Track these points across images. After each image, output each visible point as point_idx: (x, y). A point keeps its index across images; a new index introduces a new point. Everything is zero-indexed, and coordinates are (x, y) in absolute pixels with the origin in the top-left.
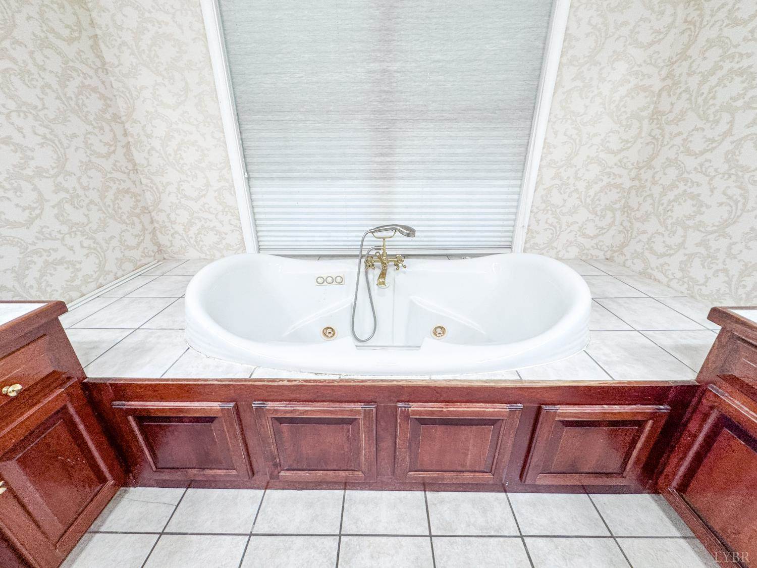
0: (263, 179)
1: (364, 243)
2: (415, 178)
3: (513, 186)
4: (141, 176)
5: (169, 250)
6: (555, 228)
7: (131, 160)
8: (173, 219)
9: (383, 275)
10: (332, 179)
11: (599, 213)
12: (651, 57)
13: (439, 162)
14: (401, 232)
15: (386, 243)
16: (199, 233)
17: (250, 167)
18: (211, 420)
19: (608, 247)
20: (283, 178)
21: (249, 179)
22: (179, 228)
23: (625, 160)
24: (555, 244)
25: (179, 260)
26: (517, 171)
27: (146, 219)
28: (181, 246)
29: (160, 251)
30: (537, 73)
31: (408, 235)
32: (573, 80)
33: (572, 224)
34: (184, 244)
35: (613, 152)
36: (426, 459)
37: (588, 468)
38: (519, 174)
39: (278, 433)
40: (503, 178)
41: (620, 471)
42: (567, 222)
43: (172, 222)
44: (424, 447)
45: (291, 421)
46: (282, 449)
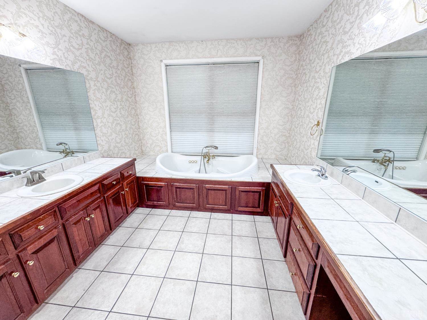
0: (175, 131)
1: (203, 151)
2: (221, 132)
3: (252, 135)
4: (140, 130)
5: (145, 152)
6: (266, 148)
7: (139, 126)
8: (147, 142)
9: (208, 160)
10: (196, 132)
11: (280, 144)
12: (287, 100)
13: (228, 127)
14: (214, 148)
15: (210, 152)
16: (155, 147)
17: (171, 128)
18: (162, 187)
19: (285, 155)
20: (181, 131)
21: (171, 131)
22: (149, 145)
23: (285, 128)
24: (267, 154)
25: (147, 155)
26: (252, 130)
27: (140, 142)
28: (149, 151)
29: (142, 152)
30: (255, 103)
31: (216, 149)
32: (265, 105)
33: (272, 147)
34: (149, 150)
35: (281, 125)
36: (210, 201)
37: (250, 205)
38: (253, 131)
39: (176, 191)
40: (248, 132)
41: (259, 207)
42: (270, 146)
43: (147, 143)
44: (210, 197)
45: (179, 188)
46: (177, 195)
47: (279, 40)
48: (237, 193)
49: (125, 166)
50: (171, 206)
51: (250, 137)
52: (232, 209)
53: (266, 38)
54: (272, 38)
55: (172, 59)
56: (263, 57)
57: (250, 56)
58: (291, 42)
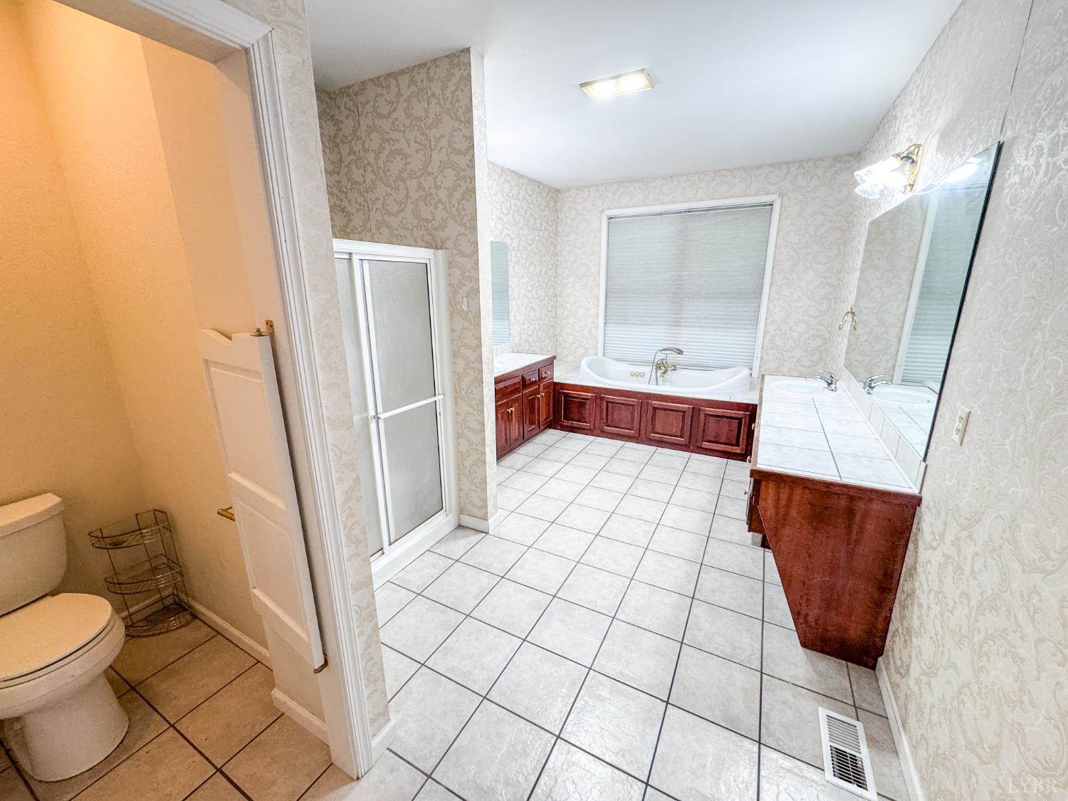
0: (613, 323)
1: (656, 357)
2: (694, 327)
3: (752, 333)
4: (558, 320)
7: (557, 313)
9: (665, 373)
11: (810, 352)
13: (706, 318)
14: (676, 352)
15: (668, 358)
16: (576, 348)
17: (607, 318)
18: (587, 399)
20: (622, 323)
21: (605, 323)
25: (563, 361)
28: (566, 354)
30: (762, 276)
31: (679, 354)
32: (782, 280)
35: (814, 317)
36: (658, 427)
37: (723, 440)
38: (755, 327)
39: (607, 407)
40: (745, 329)
41: (737, 444)
42: (788, 357)
43: (565, 342)
44: (657, 422)
45: (612, 403)
46: (607, 415)
47: (814, 163)
48: (702, 417)
49: (544, 362)
50: (597, 431)
51: (747, 337)
52: (692, 444)
53: (788, 163)
54: (801, 163)
55: (619, 208)
56: (782, 195)
57: (755, 195)
58: (838, 166)
